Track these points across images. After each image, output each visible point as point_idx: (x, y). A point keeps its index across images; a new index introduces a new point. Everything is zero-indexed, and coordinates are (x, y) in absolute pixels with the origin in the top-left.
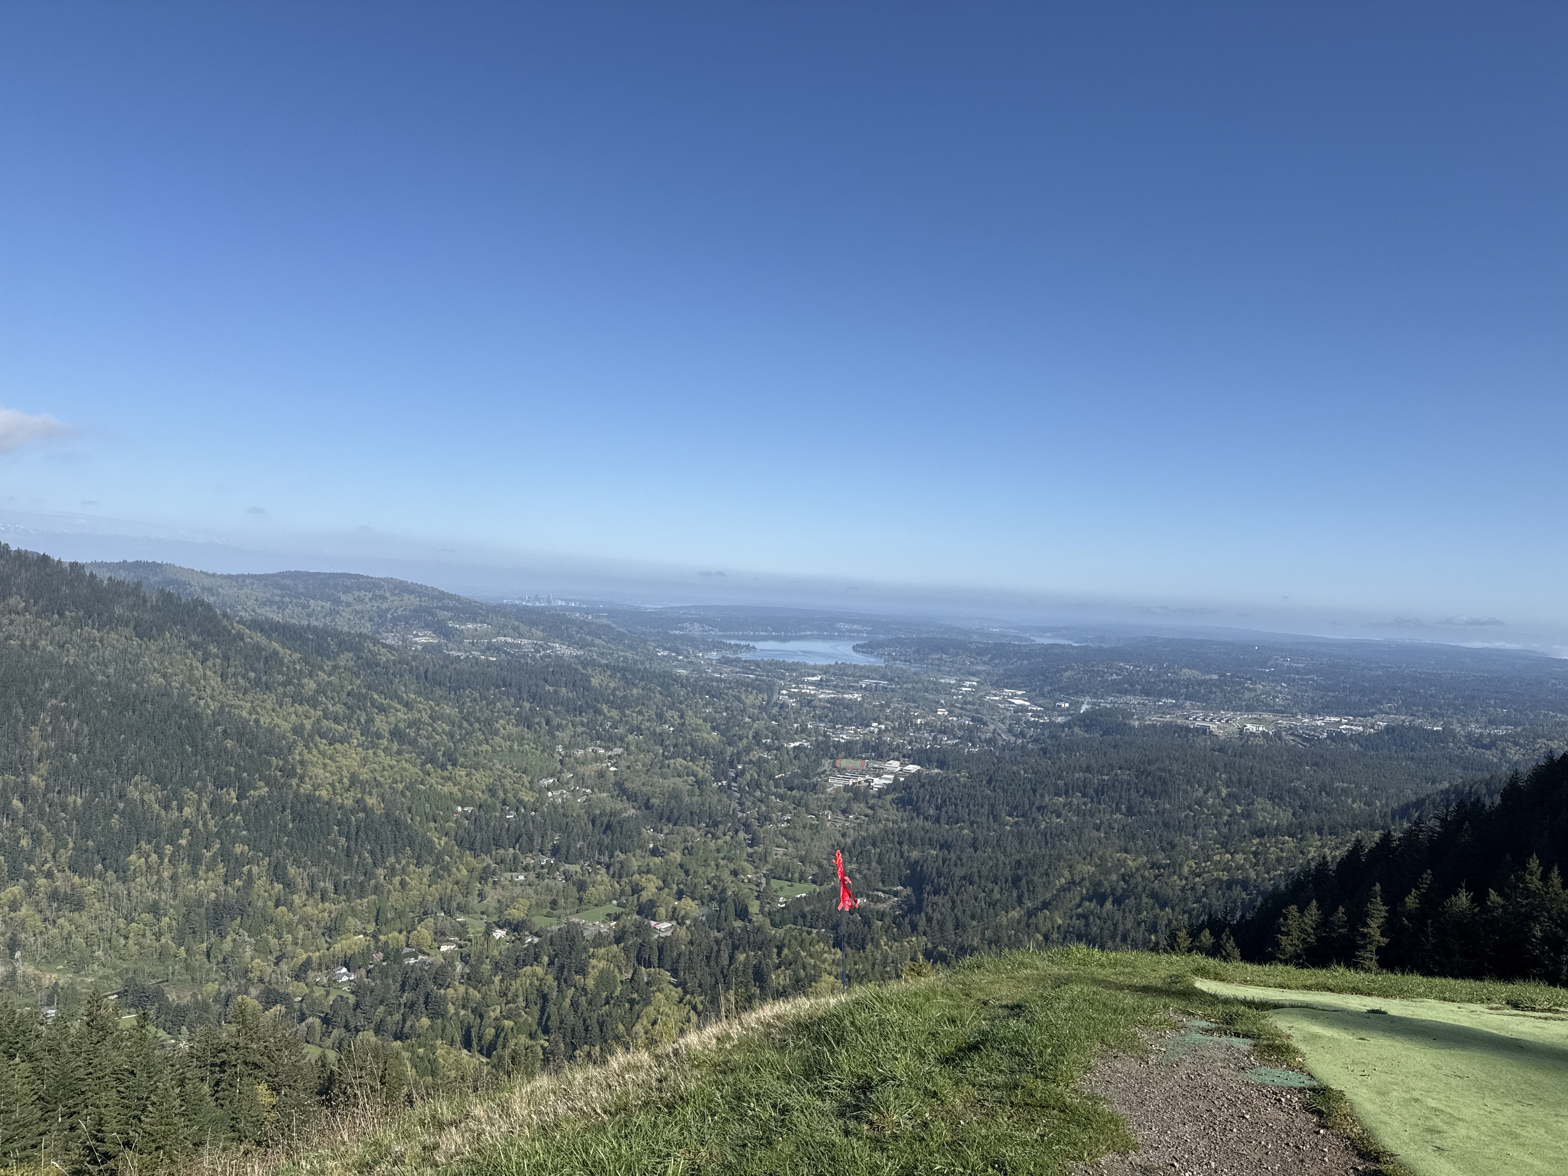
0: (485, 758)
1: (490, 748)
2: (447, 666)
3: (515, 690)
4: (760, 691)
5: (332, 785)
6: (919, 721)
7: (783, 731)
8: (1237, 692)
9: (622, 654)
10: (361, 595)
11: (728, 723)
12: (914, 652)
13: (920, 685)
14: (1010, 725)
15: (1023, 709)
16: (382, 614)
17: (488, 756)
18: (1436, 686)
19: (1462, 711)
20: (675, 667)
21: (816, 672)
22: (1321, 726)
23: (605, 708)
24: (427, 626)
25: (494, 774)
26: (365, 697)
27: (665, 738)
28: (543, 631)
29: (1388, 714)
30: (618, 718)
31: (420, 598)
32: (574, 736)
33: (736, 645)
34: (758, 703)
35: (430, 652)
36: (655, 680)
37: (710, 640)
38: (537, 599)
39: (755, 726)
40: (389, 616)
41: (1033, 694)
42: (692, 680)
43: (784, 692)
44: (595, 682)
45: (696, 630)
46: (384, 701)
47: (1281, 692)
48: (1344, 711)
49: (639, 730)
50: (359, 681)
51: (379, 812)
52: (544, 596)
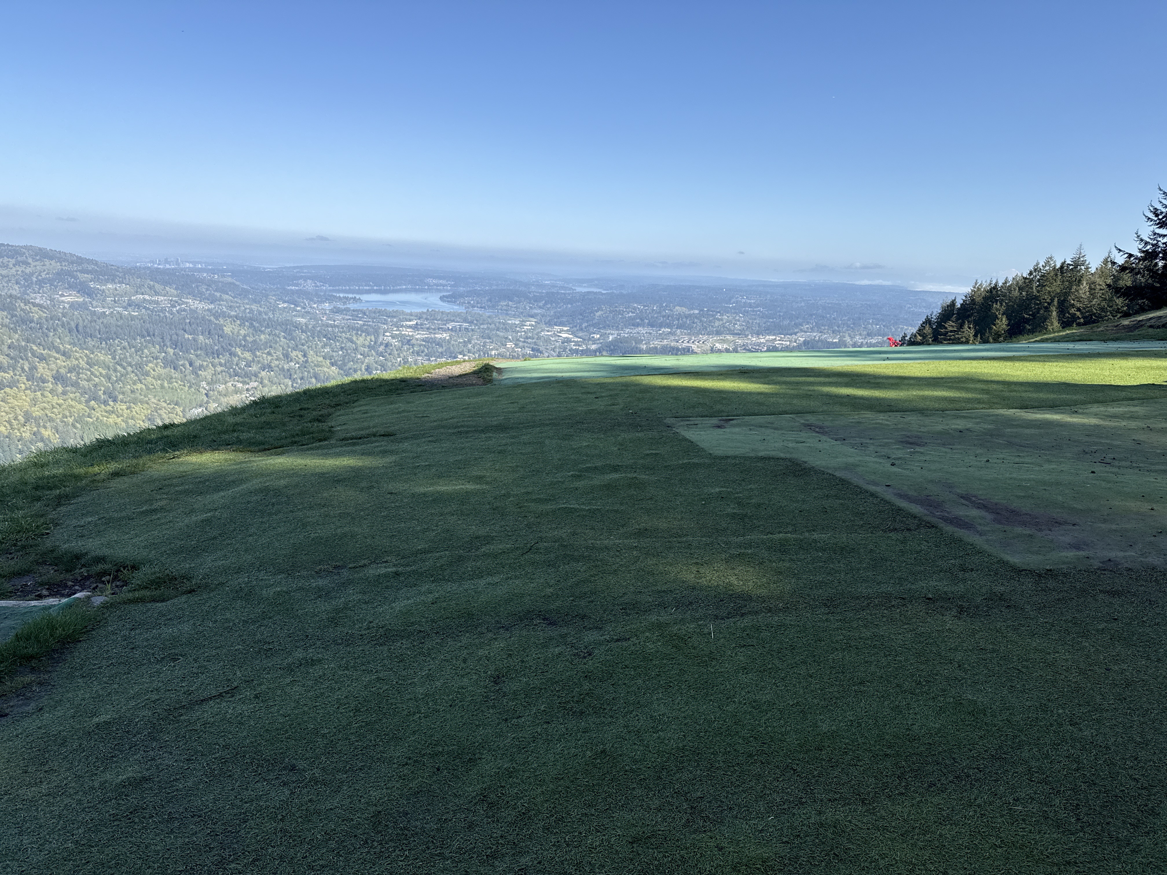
0: (140, 394)
1: (144, 387)
2: (95, 321)
3: (158, 339)
4: (368, 334)
5: (9, 422)
6: (493, 353)
7: (389, 364)
8: (710, 322)
9: (248, 306)
10: (5, 261)
11: (344, 359)
12: (488, 301)
13: (493, 326)
14: (559, 352)
15: (568, 341)
16: (27, 277)
17: (143, 393)
18: (837, 312)
19: (852, 328)
20: (295, 316)
21: (413, 318)
22: (763, 343)
23: (238, 351)
24: (71, 287)
25: (151, 407)
26: (25, 349)
27: (293, 372)
28: (176, 289)
29: (806, 332)
30: (251, 359)
31: (61, 263)
32: (215, 374)
33: (345, 298)
34: (367, 343)
35: (77, 309)
36: (278, 327)
37: (322, 294)
38: (167, 261)
39: (366, 361)
40: (34, 279)
41: (575, 329)
42: (310, 327)
43: (388, 334)
44: (227, 330)
45: (309, 286)
46: (42, 352)
47: (739, 321)
48: (778, 332)
49: (270, 368)
50: (17, 336)
51: (55, 441)
52: (172, 259)
